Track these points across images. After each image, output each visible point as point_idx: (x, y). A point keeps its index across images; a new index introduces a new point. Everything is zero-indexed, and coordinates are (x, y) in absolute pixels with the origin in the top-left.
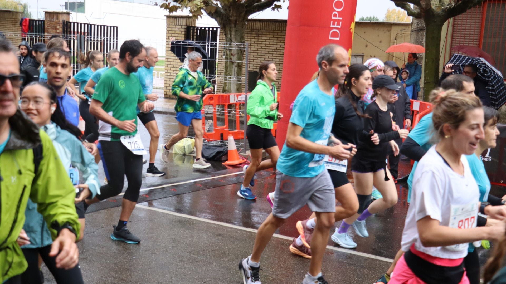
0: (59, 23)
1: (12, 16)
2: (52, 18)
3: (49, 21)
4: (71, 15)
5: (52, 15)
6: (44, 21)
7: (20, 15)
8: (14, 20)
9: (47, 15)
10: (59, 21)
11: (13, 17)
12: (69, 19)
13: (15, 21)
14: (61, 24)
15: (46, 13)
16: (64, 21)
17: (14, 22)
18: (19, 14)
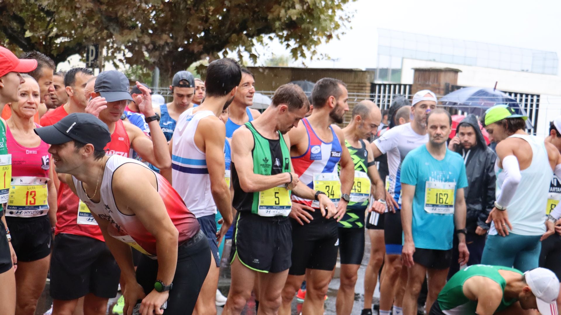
0: (439, 89)
1: (355, 78)
2: (425, 80)
3: (420, 85)
4: (459, 74)
5: (427, 73)
6: (410, 86)
7: (368, 76)
8: (356, 85)
9: (417, 74)
10: (439, 85)
11: (357, 81)
12: (456, 80)
13: (359, 86)
14: (443, 89)
15: (417, 70)
16: (449, 84)
17: (356, 88)
18: (367, 73)
